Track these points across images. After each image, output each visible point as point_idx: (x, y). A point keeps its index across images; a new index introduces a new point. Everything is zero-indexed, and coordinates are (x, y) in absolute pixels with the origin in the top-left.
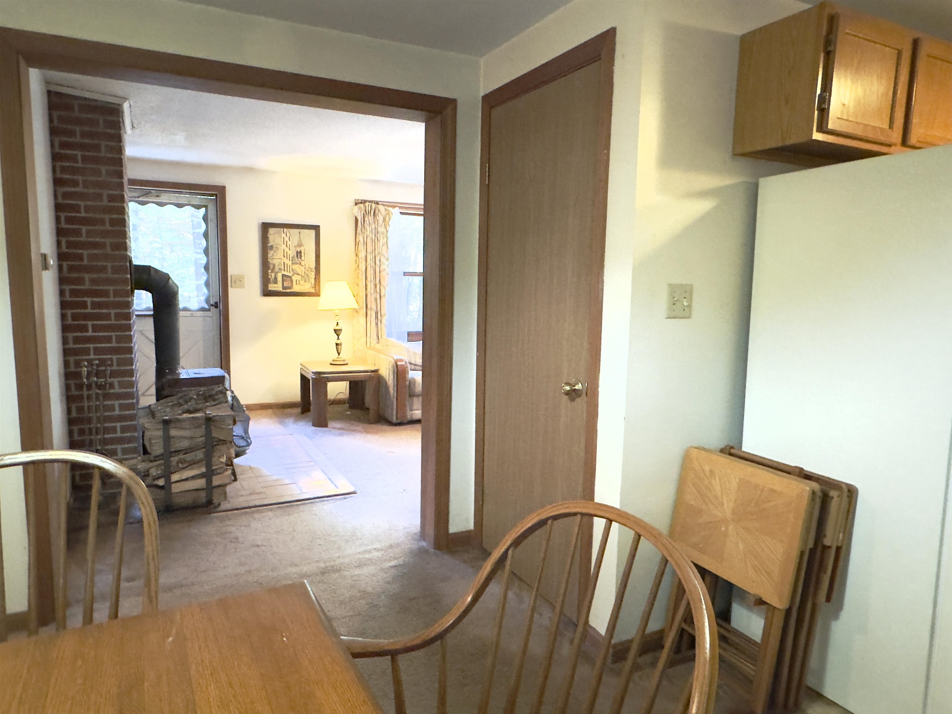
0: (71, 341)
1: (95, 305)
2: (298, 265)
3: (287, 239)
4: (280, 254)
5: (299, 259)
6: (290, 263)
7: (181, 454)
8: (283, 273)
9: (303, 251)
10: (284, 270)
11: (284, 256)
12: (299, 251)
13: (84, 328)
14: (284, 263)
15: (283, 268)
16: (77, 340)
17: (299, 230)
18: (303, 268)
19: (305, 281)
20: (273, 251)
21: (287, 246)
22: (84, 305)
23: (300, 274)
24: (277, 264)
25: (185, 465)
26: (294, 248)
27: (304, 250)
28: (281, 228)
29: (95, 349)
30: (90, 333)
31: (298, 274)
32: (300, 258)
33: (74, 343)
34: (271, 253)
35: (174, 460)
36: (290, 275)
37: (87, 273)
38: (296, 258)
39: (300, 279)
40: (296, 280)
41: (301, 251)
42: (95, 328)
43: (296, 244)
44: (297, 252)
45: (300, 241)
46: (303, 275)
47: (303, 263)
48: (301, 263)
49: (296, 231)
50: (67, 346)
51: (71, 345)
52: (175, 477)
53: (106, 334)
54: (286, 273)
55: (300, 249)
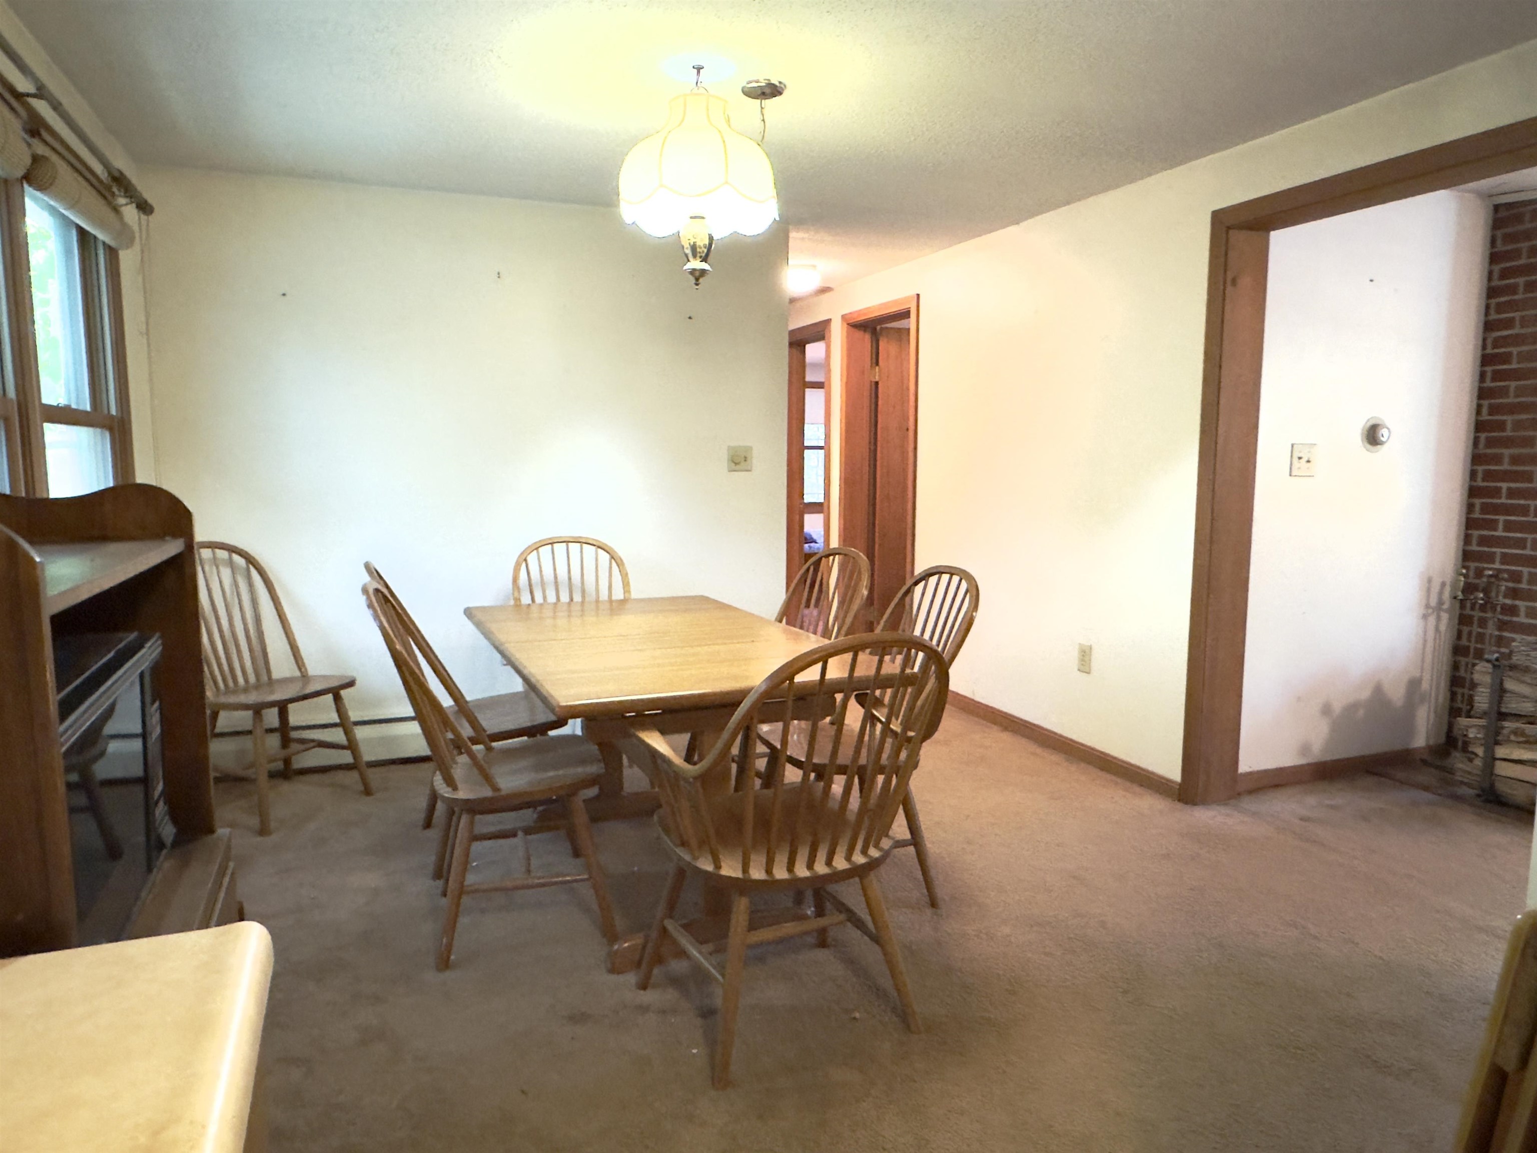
0: (1474, 542)
1: (1511, 493)
7: (1520, 722)
13: (1492, 525)
16: (1483, 541)
22: (1497, 492)
25: (1521, 739)
29: (1504, 555)
30: (1500, 533)
33: (1479, 544)
35: (1509, 725)
37: (1507, 447)
42: (1509, 526)
50: (1469, 548)
51: (1474, 547)
52: (1501, 752)
53: (1519, 535)
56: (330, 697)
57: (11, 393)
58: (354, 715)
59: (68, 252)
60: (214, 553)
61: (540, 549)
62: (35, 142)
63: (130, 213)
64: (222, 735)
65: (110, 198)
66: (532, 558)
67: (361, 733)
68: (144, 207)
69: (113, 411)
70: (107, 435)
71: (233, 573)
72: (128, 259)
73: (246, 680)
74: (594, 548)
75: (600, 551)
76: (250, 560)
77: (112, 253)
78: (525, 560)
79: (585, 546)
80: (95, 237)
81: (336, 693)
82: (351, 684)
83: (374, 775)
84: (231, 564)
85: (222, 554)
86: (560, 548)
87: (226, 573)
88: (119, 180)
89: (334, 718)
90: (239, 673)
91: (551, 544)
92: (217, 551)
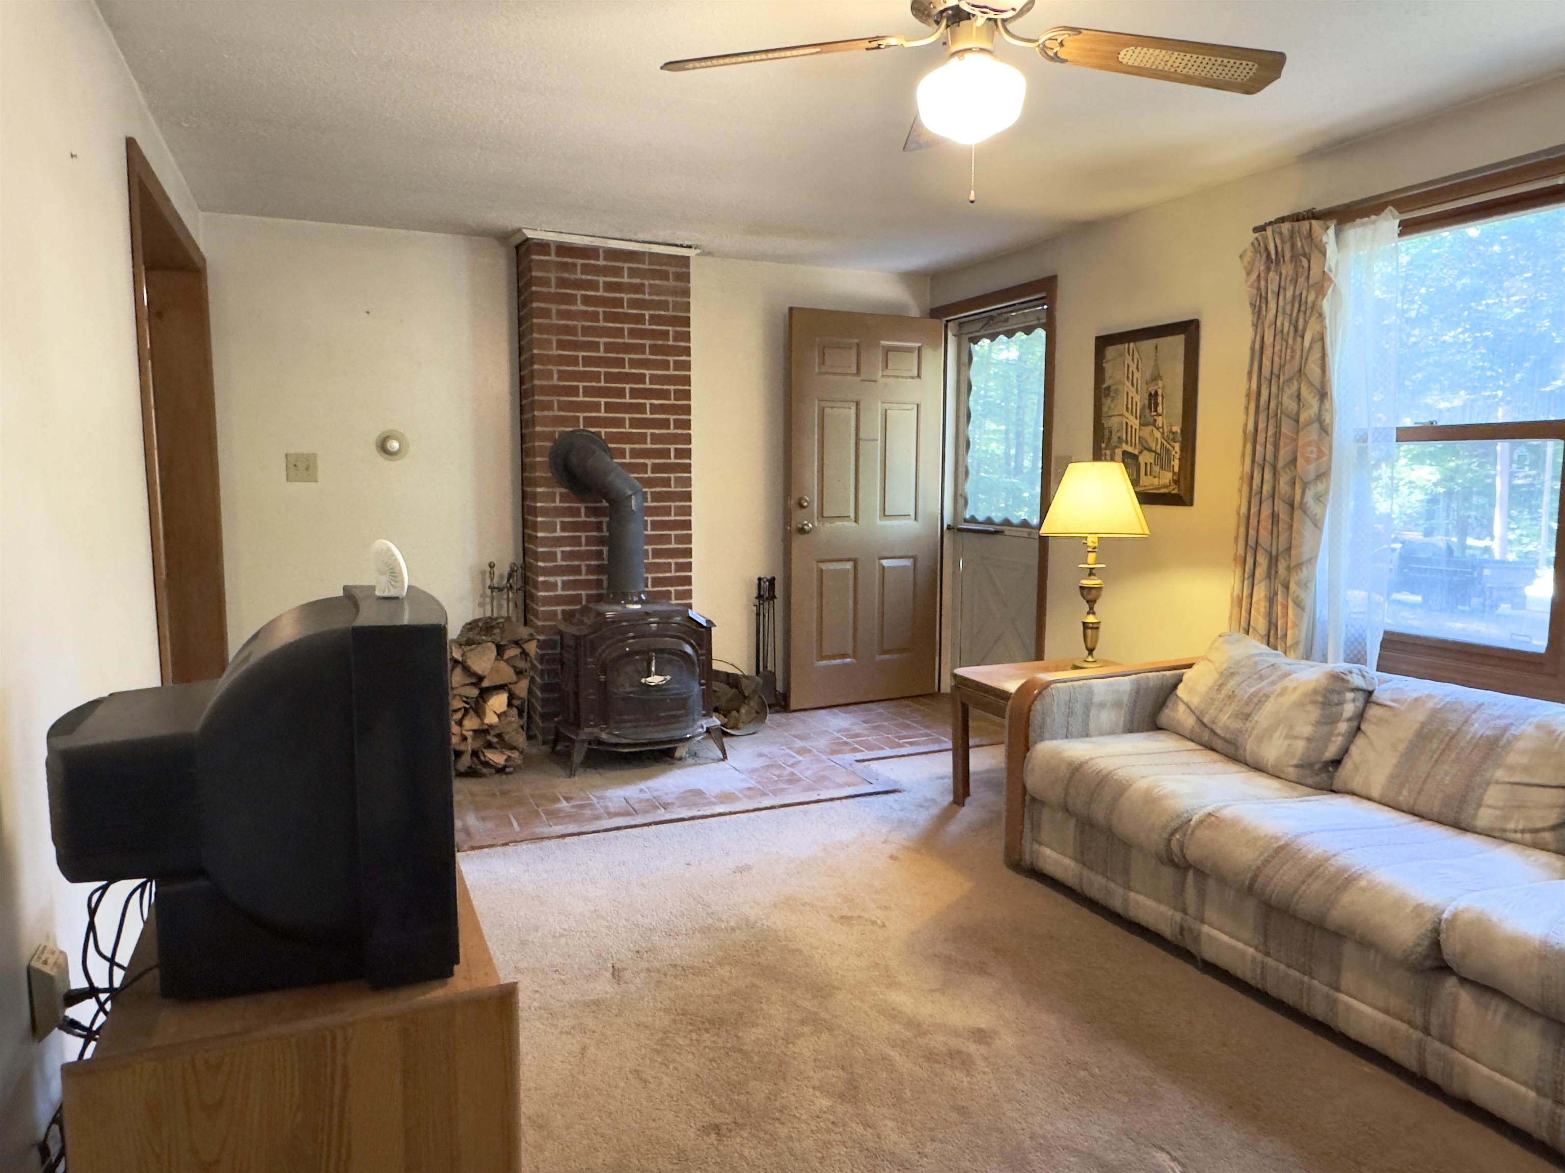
2: (1151, 427)
3: (1133, 367)
4: (1122, 401)
5: (1154, 414)
6: (1135, 423)
8: (1126, 447)
9: (1160, 392)
10: (1127, 443)
11: (1127, 408)
12: (1153, 392)
14: (1127, 423)
15: (1124, 437)
17: (1153, 342)
18: (1158, 434)
19: (1161, 468)
20: (1109, 399)
21: (1132, 384)
23: (1154, 449)
24: (1115, 429)
26: (1144, 386)
27: (1163, 391)
28: (1124, 343)
31: (1150, 450)
32: (1156, 411)
34: (1107, 402)
36: (1136, 452)
38: (1147, 411)
39: (1152, 461)
40: (1146, 464)
41: (1156, 392)
43: (1148, 375)
44: (1150, 394)
45: (1157, 367)
46: (1158, 451)
47: (1160, 420)
48: (1155, 420)
49: (1147, 345)
54: (1130, 449)
55: (1155, 388)
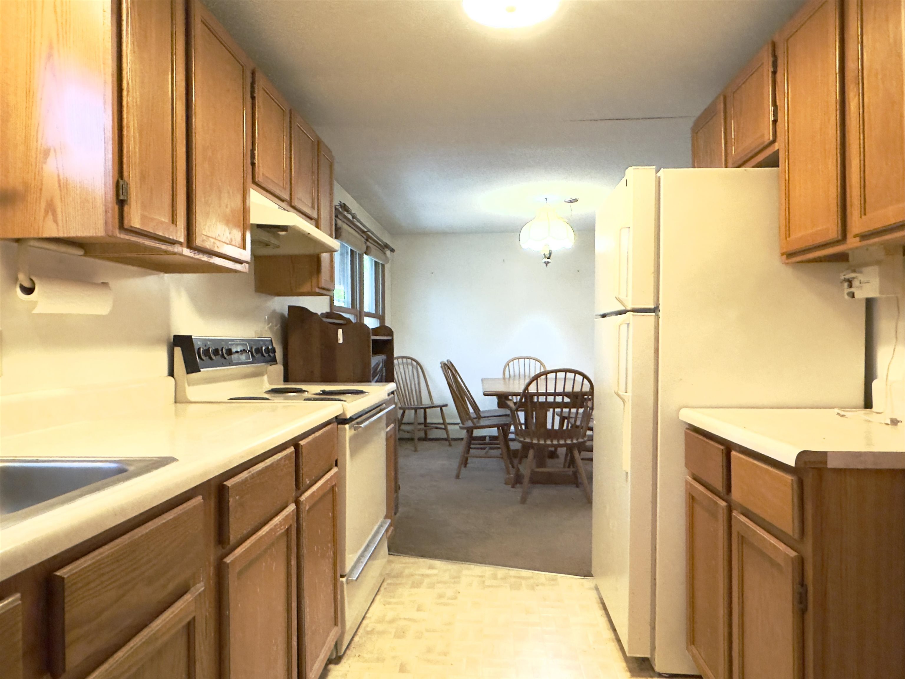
56: (439, 409)
57: (358, 309)
58: (448, 421)
59: (372, 266)
60: (407, 360)
61: (514, 361)
62: (368, 243)
63: (388, 253)
64: (405, 424)
65: (383, 250)
66: (511, 364)
67: (450, 427)
68: (392, 250)
69: (381, 314)
70: (379, 320)
71: (413, 368)
72: (387, 267)
73: (414, 404)
74: (534, 361)
75: (537, 362)
76: (418, 363)
77: (383, 266)
78: (508, 365)
79: (531, 360)
80: (379, 263)
81: (441, 407)
82: (446, 405)
83: (453, 443)
84: (412, 365)
85: (409, 361)
86: (522, 360)
87: (410, 367)
88: (387, 246)
89: (441, 421)
90: (412, 401)
91: (519, 359)
92: (408, 359)
